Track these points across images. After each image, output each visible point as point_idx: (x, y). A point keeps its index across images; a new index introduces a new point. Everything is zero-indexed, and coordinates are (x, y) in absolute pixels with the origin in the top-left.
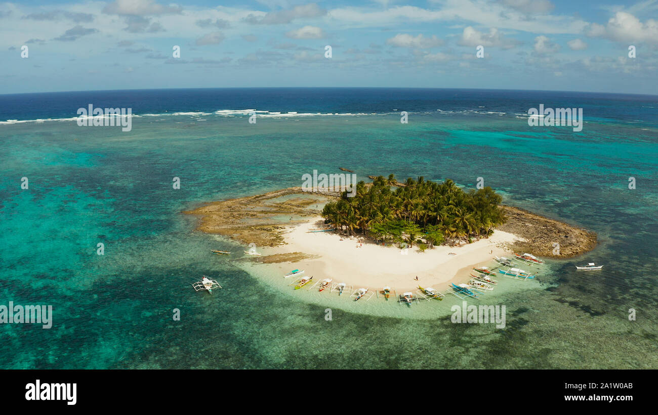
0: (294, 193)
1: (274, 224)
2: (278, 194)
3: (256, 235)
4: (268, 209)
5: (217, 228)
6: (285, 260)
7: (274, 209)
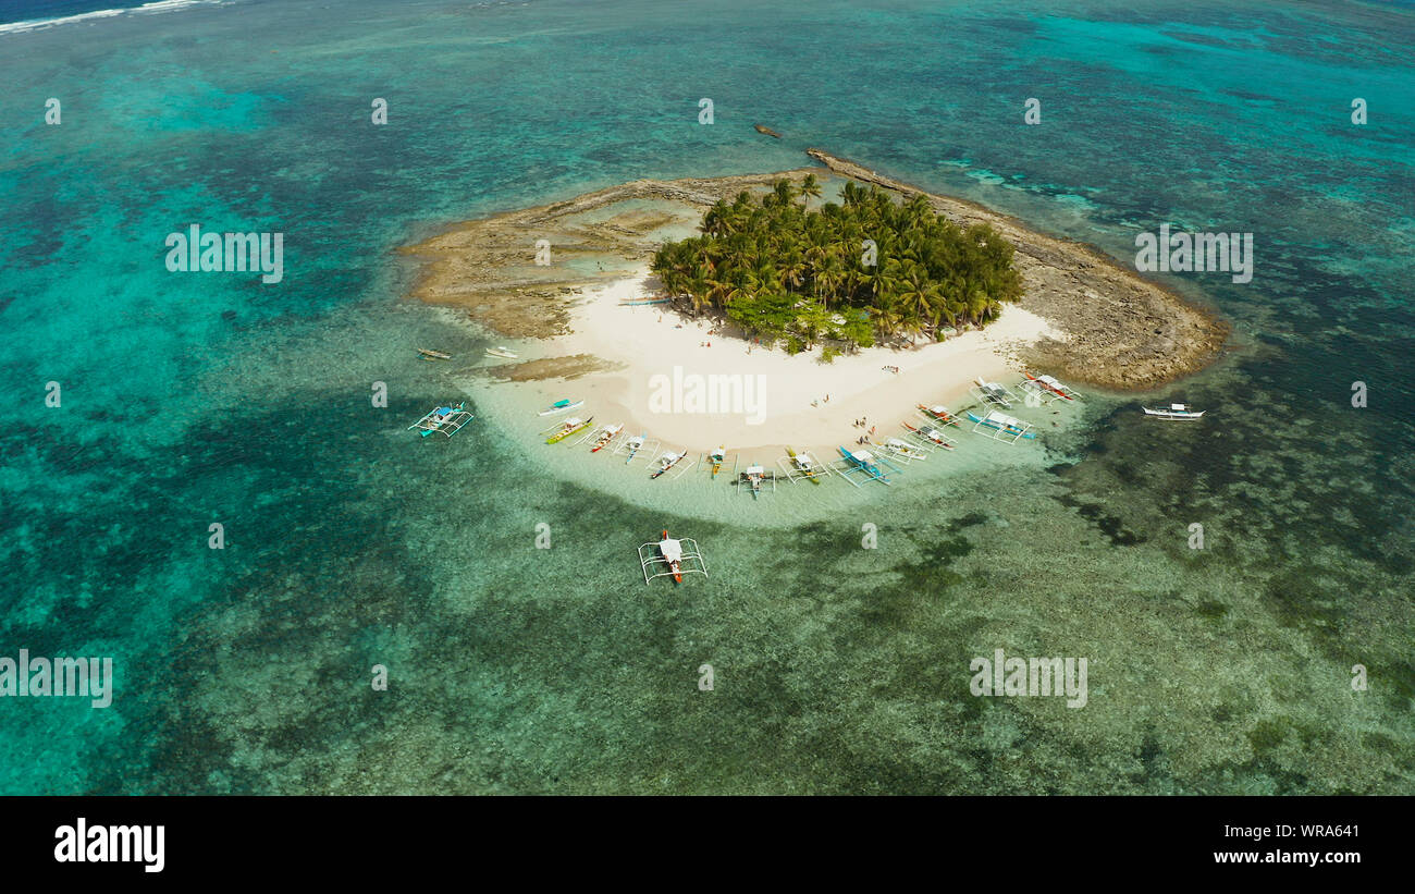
0: (635, 196)
1: (564, 282)
2: (600, 199)
3: (519, 309)
4: (567, 242)
5: (450, 290)
6: (554, 374)
7: (578, 242)
